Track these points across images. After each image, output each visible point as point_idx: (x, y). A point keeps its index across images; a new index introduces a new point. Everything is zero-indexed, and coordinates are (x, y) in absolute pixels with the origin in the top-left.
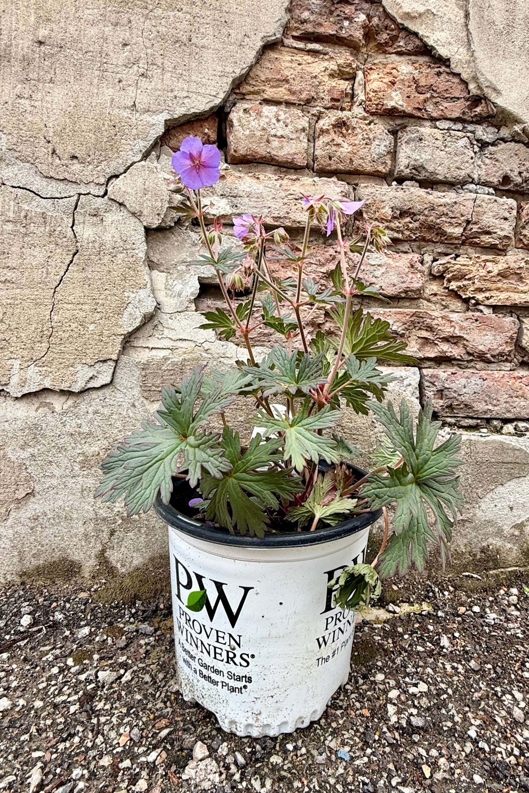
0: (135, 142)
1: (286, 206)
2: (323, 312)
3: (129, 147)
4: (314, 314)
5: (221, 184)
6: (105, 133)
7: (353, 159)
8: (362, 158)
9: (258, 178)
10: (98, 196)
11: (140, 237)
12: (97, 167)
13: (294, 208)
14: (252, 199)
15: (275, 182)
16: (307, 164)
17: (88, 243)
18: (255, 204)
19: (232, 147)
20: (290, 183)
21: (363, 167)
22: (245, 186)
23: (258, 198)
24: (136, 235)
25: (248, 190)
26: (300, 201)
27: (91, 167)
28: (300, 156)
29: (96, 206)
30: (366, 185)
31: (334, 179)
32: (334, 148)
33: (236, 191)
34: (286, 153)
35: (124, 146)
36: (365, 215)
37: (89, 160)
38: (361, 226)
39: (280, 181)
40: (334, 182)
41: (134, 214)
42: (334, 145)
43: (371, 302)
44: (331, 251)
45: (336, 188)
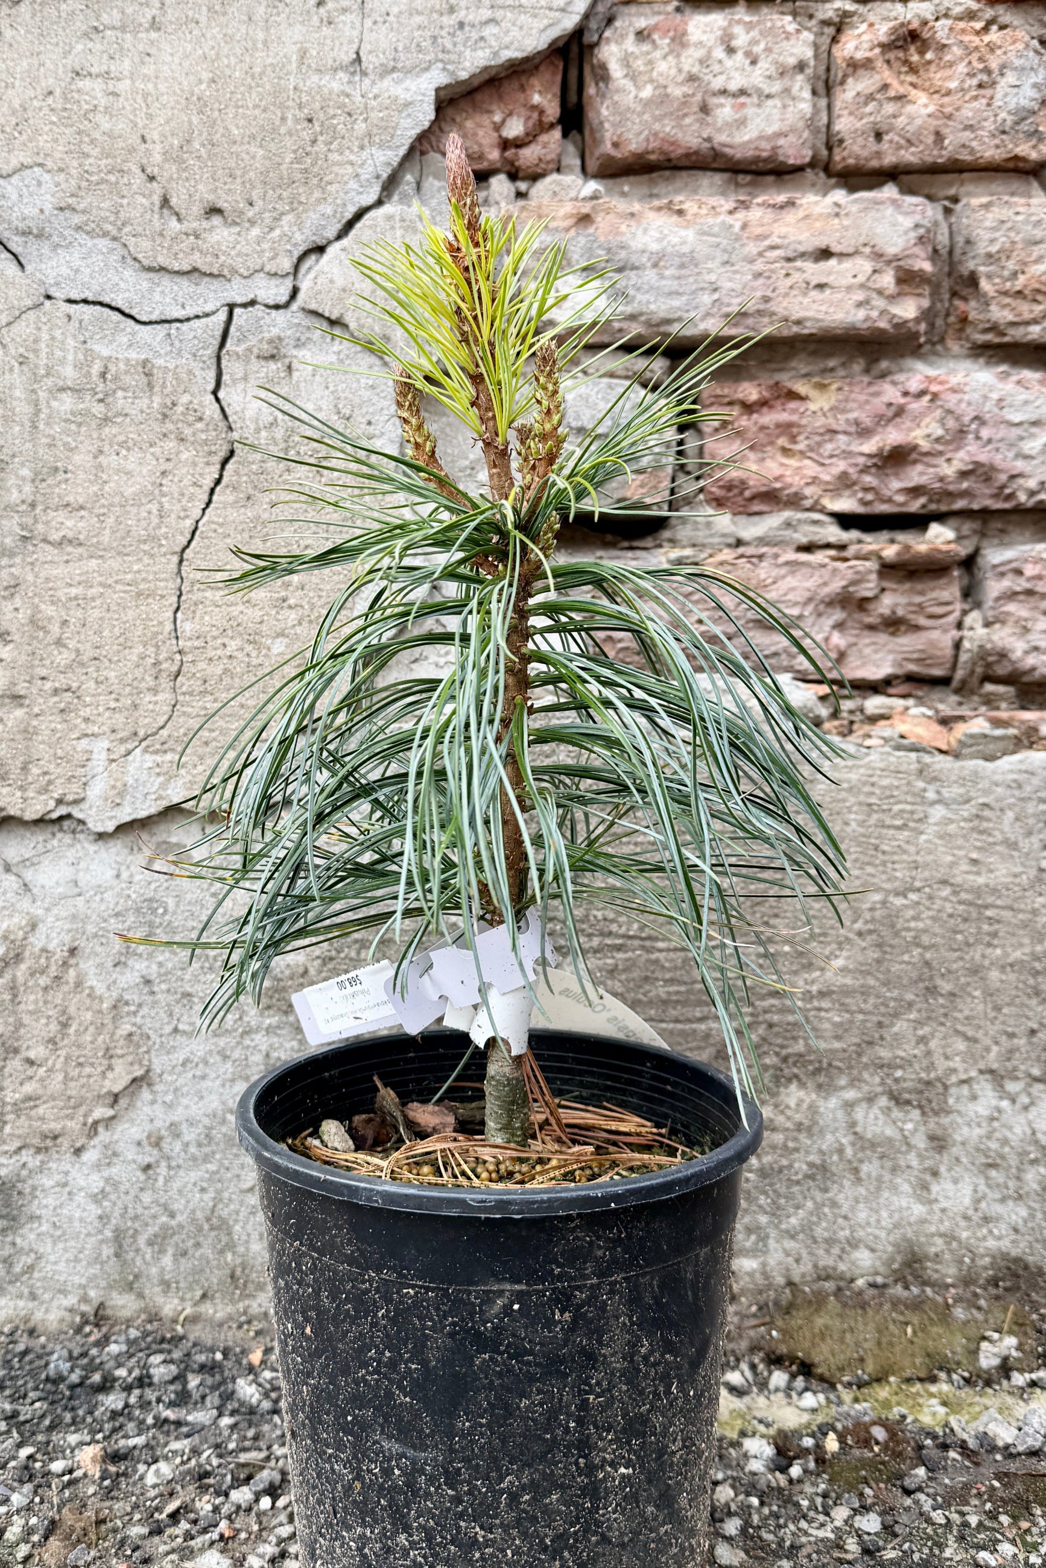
0: (365, 154)
1: (761, 281)
2: (872, 565)
3: (349, 169)
4: (850, 575)
5: (582, 240)
6: (288, 142)
7: (945, 131)
8: (969, 127)
9: (680, 212)
10: (277, 307)
11: (386, 403)
12: (272, 229)
13: (784, 284)
14: (667, 273)
15: (729, 219)
16: (813, 157)
17: (258, 430)
18: (673, 285)
19: (608, 135)
20: (770, 215)
21: (972, 151)
22: (646, 239)
23: (682, 266)
24: (375, 399)
25: (655, 247)
26: (799, 264)
27: (255, 231)
28: (792, 138)
29: (275, 332)
30: (984, 200)
31: (890, 191)
32: (890, 108)
33: (623, 254)
34: (754, 134)
35: (336, 169)
36: (985, 285)
37: (250, 214)
38: (973, 315)
39: (741, 215)
40: (894, 202)
41: (369, 347)
42: (890, 99)
43: (1010, 528)
44: (890, 393)
45: (900, 218)
